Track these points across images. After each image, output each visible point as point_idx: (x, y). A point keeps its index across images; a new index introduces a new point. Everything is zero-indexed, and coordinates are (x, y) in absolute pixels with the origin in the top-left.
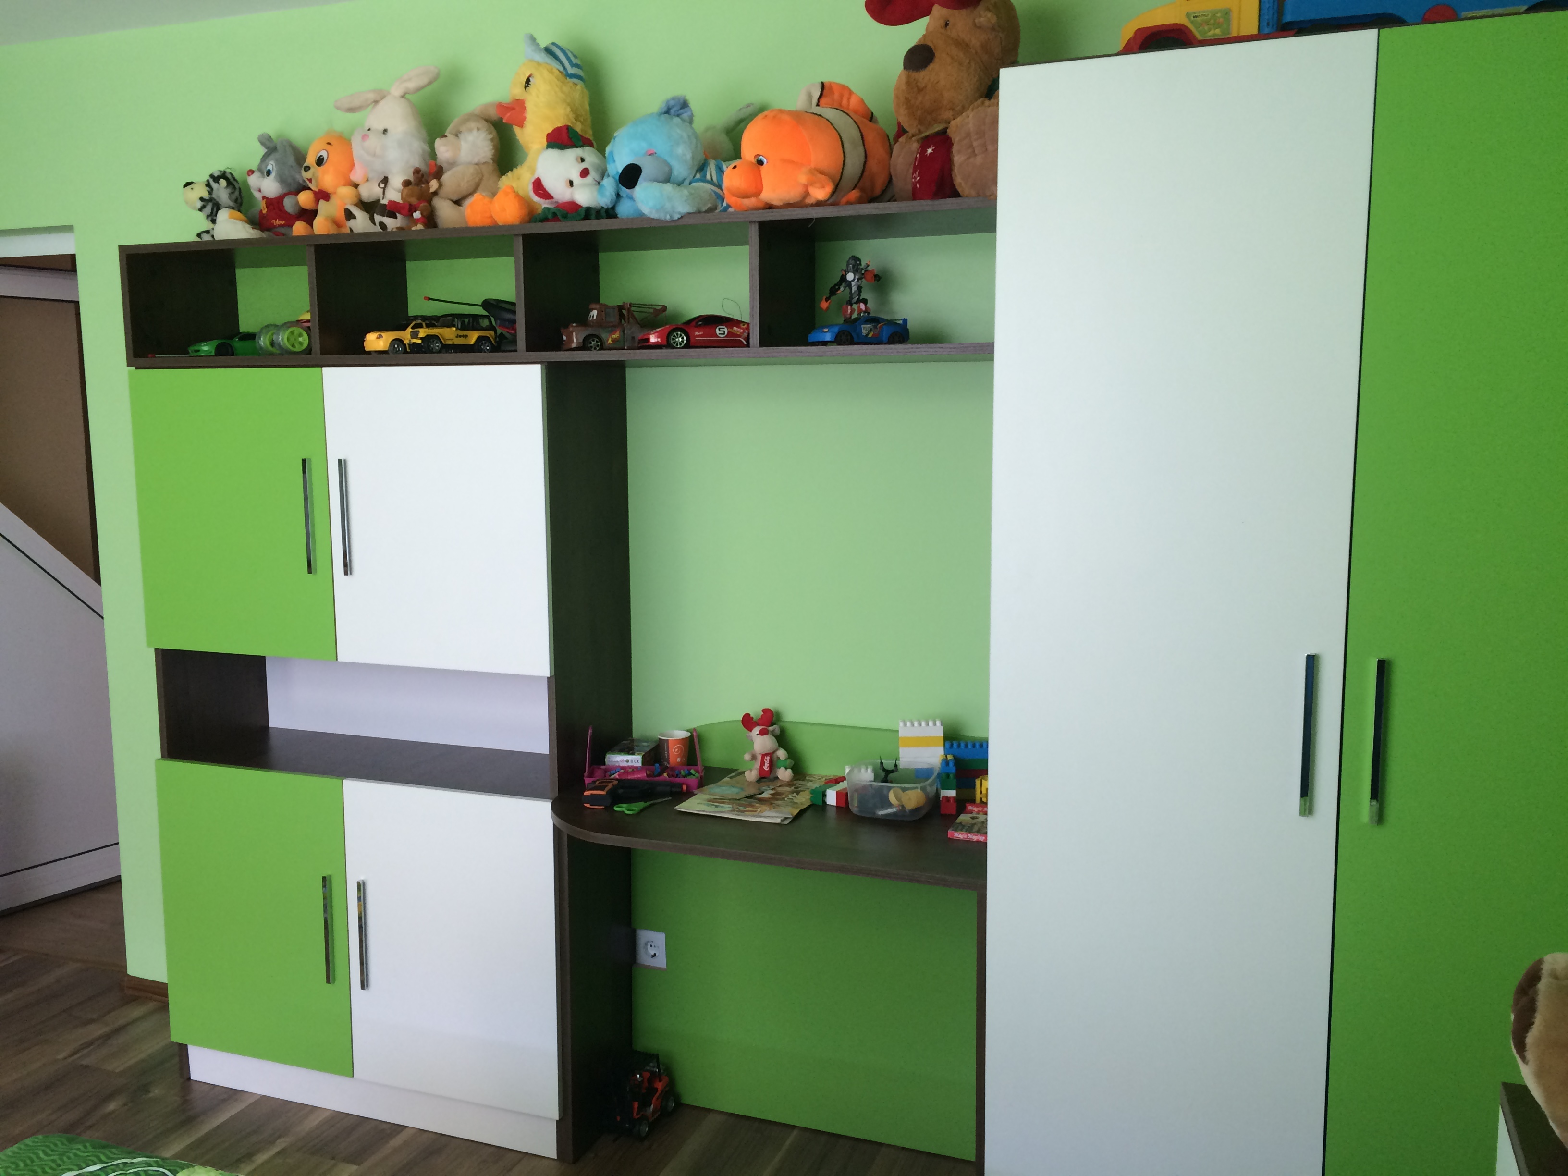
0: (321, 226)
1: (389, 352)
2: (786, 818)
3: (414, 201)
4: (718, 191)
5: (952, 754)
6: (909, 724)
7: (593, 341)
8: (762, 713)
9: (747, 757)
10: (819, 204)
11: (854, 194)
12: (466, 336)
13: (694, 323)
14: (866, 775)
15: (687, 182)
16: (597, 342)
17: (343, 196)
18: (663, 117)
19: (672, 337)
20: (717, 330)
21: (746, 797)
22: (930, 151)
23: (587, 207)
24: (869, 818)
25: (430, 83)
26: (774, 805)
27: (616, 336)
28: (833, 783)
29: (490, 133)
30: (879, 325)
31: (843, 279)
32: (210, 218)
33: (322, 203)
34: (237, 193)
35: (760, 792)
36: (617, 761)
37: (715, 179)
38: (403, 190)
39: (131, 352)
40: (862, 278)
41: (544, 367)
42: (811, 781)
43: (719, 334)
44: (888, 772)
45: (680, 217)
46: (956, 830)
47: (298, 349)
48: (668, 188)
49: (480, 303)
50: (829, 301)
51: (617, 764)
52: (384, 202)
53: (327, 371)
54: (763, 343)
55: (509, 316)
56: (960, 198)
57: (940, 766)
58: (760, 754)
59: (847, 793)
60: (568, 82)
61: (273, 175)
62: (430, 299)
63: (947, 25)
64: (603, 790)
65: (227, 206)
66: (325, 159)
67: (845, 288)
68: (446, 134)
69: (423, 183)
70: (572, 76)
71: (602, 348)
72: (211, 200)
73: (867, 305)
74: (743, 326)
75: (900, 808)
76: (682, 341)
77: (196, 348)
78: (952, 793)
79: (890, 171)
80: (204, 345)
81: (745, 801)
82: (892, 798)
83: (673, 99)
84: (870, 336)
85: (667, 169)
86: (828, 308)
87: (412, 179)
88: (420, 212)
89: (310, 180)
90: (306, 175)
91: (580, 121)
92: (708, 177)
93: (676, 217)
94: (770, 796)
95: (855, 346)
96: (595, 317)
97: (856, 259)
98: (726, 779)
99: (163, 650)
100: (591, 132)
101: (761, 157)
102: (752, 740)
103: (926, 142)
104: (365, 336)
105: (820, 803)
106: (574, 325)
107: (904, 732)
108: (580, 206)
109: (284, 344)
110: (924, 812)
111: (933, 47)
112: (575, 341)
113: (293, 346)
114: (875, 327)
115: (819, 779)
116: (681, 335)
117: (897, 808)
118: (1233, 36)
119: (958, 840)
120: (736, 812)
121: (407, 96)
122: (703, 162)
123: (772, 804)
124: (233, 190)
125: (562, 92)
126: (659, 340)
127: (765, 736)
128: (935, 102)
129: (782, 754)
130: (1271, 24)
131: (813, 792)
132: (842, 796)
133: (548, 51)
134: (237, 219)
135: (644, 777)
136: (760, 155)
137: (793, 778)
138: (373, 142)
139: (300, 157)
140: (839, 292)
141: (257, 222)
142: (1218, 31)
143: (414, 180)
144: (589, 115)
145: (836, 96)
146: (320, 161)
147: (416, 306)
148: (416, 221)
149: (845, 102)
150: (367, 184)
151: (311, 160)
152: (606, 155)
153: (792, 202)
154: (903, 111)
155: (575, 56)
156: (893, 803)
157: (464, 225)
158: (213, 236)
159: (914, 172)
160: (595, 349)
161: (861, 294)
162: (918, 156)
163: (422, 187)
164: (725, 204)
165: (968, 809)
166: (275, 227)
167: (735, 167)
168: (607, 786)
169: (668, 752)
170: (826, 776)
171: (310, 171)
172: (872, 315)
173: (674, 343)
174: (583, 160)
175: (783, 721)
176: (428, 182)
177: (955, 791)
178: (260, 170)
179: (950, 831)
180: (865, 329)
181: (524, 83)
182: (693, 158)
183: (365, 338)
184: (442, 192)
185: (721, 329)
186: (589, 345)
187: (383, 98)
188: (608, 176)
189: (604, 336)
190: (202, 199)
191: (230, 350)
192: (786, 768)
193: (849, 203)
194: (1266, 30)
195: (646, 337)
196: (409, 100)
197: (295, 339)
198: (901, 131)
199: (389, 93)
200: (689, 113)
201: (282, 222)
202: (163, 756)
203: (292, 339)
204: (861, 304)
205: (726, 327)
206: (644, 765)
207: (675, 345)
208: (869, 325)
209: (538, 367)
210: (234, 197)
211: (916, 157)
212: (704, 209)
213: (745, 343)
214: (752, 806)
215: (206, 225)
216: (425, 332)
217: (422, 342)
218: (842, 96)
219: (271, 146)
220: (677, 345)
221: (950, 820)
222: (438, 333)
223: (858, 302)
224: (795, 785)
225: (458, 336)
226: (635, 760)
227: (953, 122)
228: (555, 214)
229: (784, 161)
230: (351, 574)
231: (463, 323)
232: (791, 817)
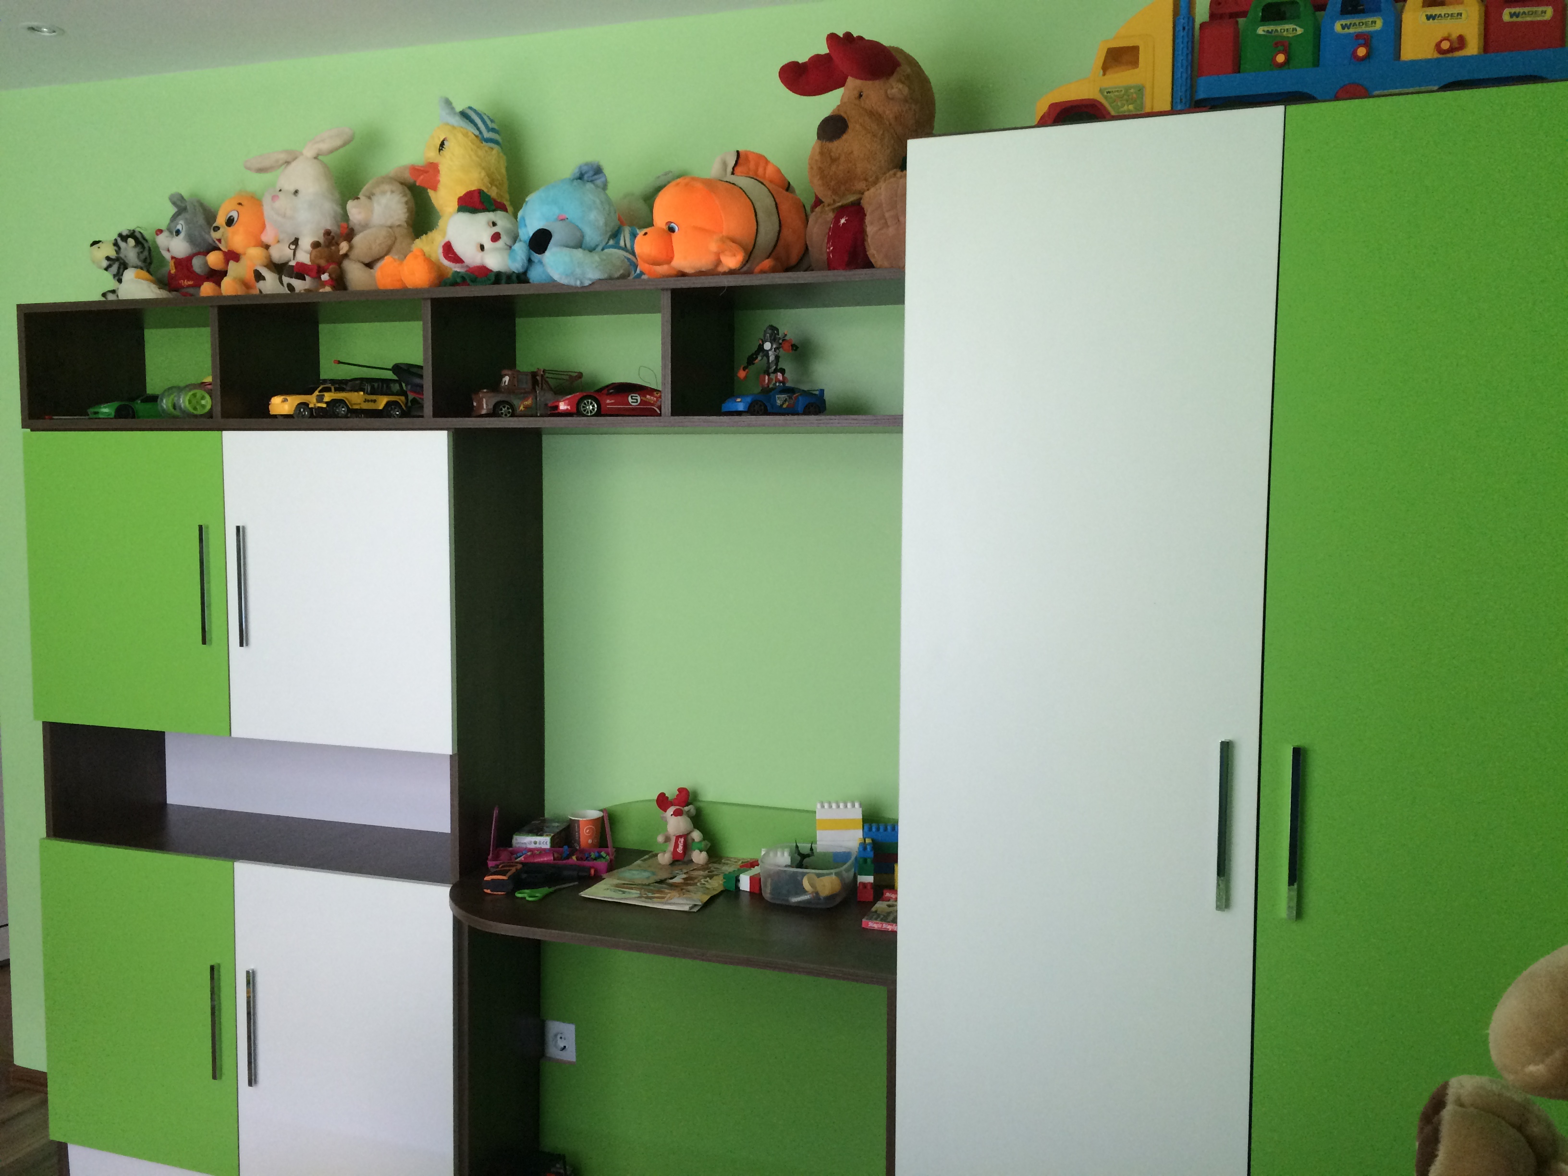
0: (228, 287)
1: (295, 416)
2: (695, 905)
3: (323, 263)
4: (630, 256)
5: (870, 838)
6: (826, 806)
7: (504, 407)
8: (678, 793)
9: (660, 839)
10: (732, 272)
11: (767, 263)
12: (375, 401)
13: (605, 391)
14: (783, 859)
15: (600, 248)
16: (508, 408)
17: (253, 257)
18: (575, 183)
19: (583, 405)
20: (630, 398)
21: (656, 882)
22: (843, 221)
23: (497, 272)
24: (781, 905)
25: (344, 144)
26: (684, 891)
27: (528, 402)
28: (747, 867)
29: (405, 195)
30: (794, 396)
31: (761, 348)
32: (117, 278)
33: (232, 264)
34: (146, 253)
35: (672, 876)
36: (525, 843)
37: (628, 245)
38: (312, 251)
39: (27, 412)
40: (780, 348)
41: (451, 433)
42: (727, 864)
43: (632, 402)
44: (803, 856)
45: (591, 283)
46: (871, 919)
47: (200, 412)
48: (579, 253)
49: (391, 368)
50: (747, 370)
51: (524, 846)
52: (293, 263)
53: (228, 436)
54: (675, 412)
55: (417, 381)
56: (874, 269)
57: (857, 850)
58: (674, 836)
59: (760, 879)
60: (484, 146)
61: (182, 235)
62: (339, 362)
63: (861, 96)
64: (505, 875)
65: (135, 265)
66: (235, 219)
67: (762, 357)
68: (359, 197)
69: (333, 245)
70: (488, 140)
71: (513, 415)
72: (118, 259)
73: (785, 375)
74: (656, 395)
75: (815, 895)
76: (592, 409)
77: (96, 410)
78: (870, 879)
79: (805, 239)
80: (105, 407)
81: (654, 887)
82: (806, 884)
83: (587, 164)
84: (785, 406)
85: (579, 234)
86: (746, 377)
87: (322, 241)
88: (328, 274)
89: (220, 240)
90: (215, 235)
91: (496, 186)
92: (622, 243)
93: (587, 283)
94: (682, 881)
95: (768, 417)
96: (507, 384)
97: (774, 329)
98: (639, 862)
99: (50, 723)
100: (507, 196)
101: (672, 224)
102: (666, 821)
103: (841, 211)
104: (271, 399)
105: (733, 888)
106: (485, 390)
107: (822, 814)
108: (491, 271)
109: (185, 407)
110: (839, 900)
111: (846, 118)
112: (485, 407)
113: (195, 409)
114: (790, 398)
115: (736, 862)
116: (591, 403)
117: (811, 895)
118: (1146, 112)
119: (873, 930)
120: (644, 899)
121: (320, 157)
122: (617, 228)
123: (682, 889)
124: (142, 250)
125: (478, 156)
126: (569, 407)
127: (679, 817)
128: (848, 172)
129: (696, 835)
130: (1184, 101)
131: (727, 877)
132: (755, 881)
133: (464, 115)
134: (143, 279)
135: (551, 860)
136: (672, 223)
137: (708, 861)
138: (283, 203)
139: (210, 216)
140: (757, 361)
141: (164, 283)
142: (1131, 107)
143: (325, 242)
144: (505, 180)
145: (752, 165)
146: (230, 222)
147: (328, 370)
148: (324, 284)
149: (760, 171)
150: (279, 245)
151: (221, 220)
152: (518, 220)
153: (703, 269)
154: (817, 181)
155: (492, 121)
156: (807, 890)
157: (373, 288)
158: (118, 296)
159: (828, 242)
160: (506, 415)
161: (779, 364)
162: (832, 226)
163: (331, 249)
164: (638, 271)
165: (886, 896)
166: (183, 287)
167: (646, 234)
168: (509, 870)
169: (579, 834)
170: (743, 859)
171: (219, 231)
172: (788, 385)
173: (585, 411)
174: (494, 224)
175: (702, 801)
176: (338, 244)
177: (873, 877)
178: (169, 230)
179: (864, 920)
180: (780, 399)
181: (439, 146)
182: (606, 224)
183: (270, 401)
184: (353, 255)
185: (633, 398)
186: (500, 412)
187: (295, 159)
188: (520, 241)
189: (515, 402)
190: (108, 258)
191: (131, 412)
192: (701, 851)
193: (763, 272)
194: (1179, 107)
195: (556, 404)
196: (322, 162)
197: (197, 402)
198: (818, 202)
199: (302, 154)
200: (603, 179)
201: (190, 283)
202: (48, 835)
203: (194, 402)
204: (779, 374)
205: (639, 395)
206: (553, 847)
207: (585, 413)
208: (784, 396)
209: (445, 433)
210: (143, 257)
211: (830, 227)
212: (617, 275)
213: (659, 412)
214: (661, 892)
215: (112, 284)
216: (330, 396)
217: (327, 406)
218: (757, 166)
219: (181, 205)
220: (588, 412)
221: (866, 908)
222: (344, 397)
223: (776, 371)
224: (710, 868)
225: (366, 401)
226: (543, 842)
227: (866, 193)
228: (463, 278)
229: (696, 228)
230: (247, 645)
231: (373, 387)
232: (700, 904)
